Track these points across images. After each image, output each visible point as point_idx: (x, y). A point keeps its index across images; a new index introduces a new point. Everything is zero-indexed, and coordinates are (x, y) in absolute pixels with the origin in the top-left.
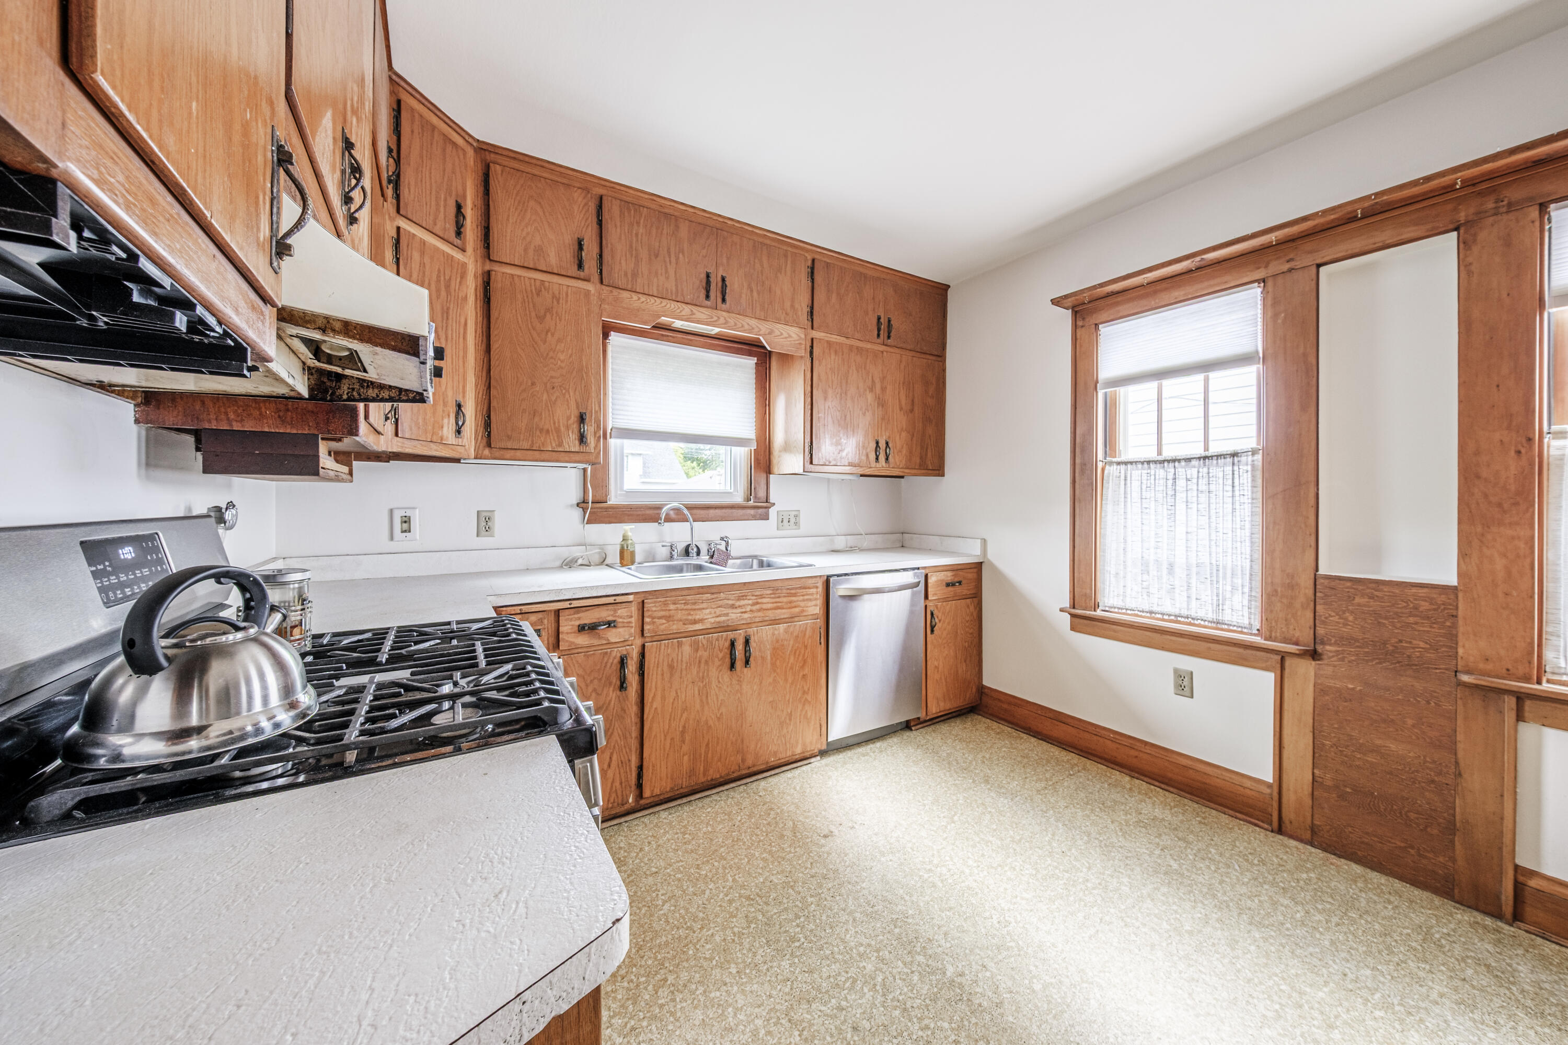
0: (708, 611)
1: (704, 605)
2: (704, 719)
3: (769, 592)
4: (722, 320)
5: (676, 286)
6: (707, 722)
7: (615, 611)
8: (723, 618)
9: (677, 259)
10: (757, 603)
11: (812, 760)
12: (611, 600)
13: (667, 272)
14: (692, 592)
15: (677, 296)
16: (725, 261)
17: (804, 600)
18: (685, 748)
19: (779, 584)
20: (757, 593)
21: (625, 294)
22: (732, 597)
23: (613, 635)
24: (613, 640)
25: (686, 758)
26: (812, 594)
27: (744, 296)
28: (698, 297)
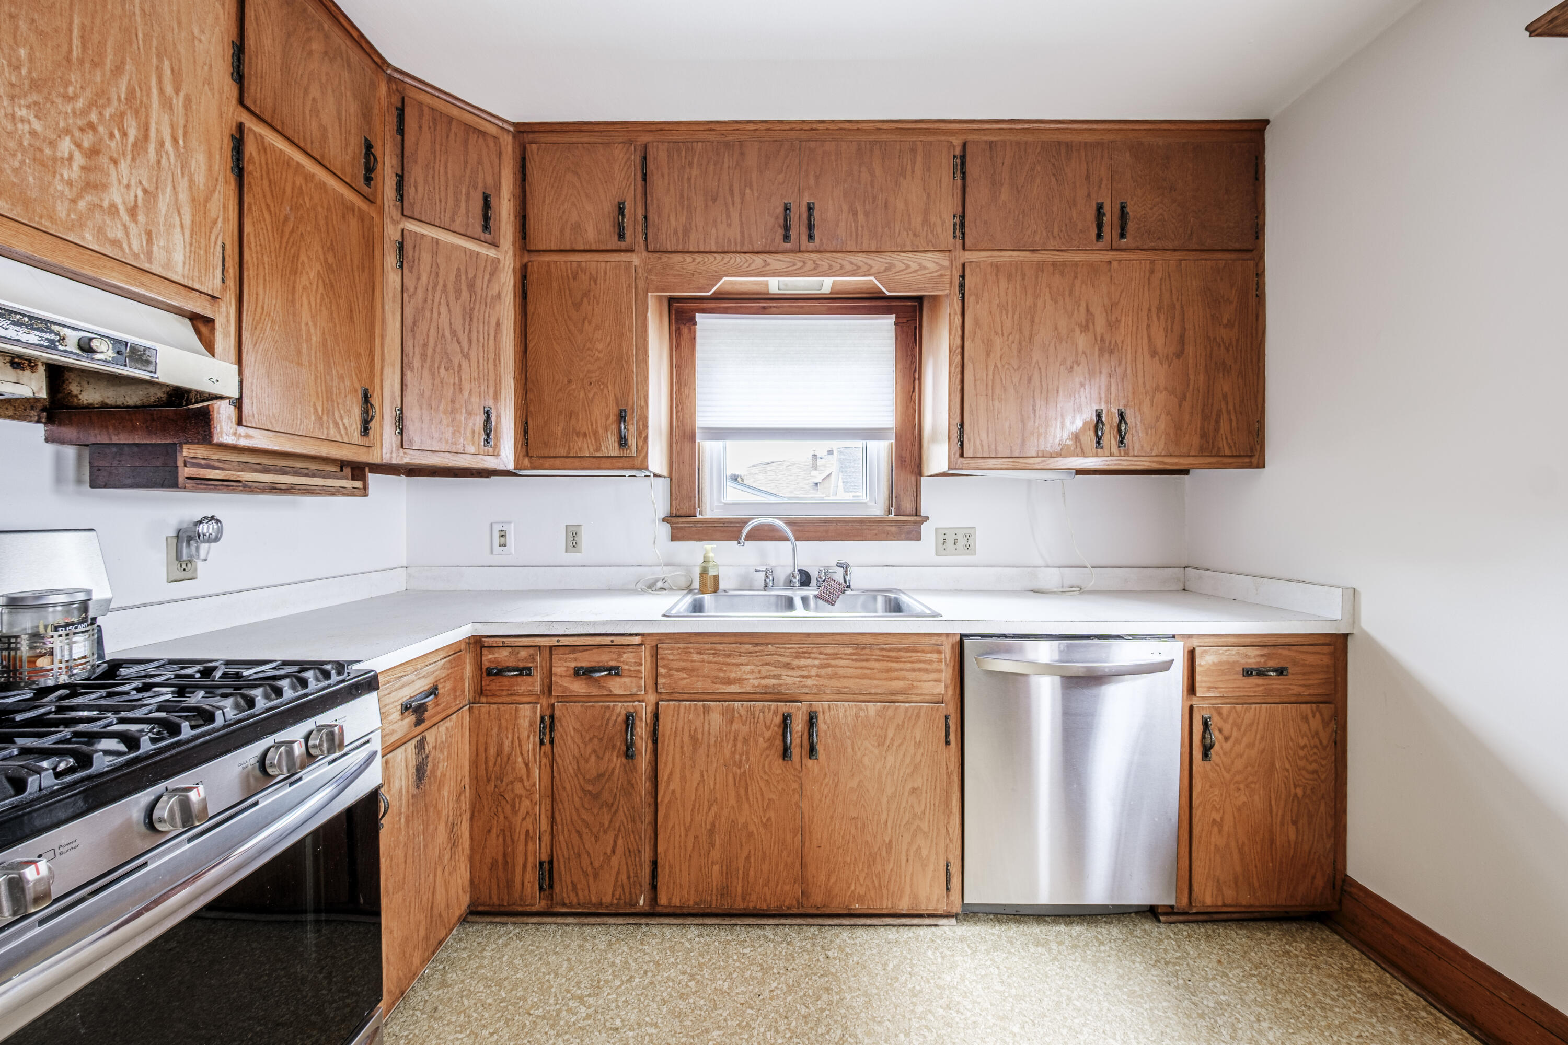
0: (748, 668)
1: (743, 660)
2: (742, 820)
3: (849, 651)
4: (810, 265)
5: (742, 233)
6: (746, 826)
7: (620, 655)
8: (772, 682)
9: (743, 195)
10: (829, 666)
11: (941, 921)
12: (607, 641)
13: (728, 216)
14: (726, 640)
15: (743, 243)
16: (812, 182)
17: (914, 670)
18: (715, 854)
19: (864, 640)
20: (829, 651)
21: (677, 258)
22: (787, 653)
23: (617, 686)
24: (617, 691)
25: (716, 868)
26: (930, 662)
27: (842, 224)
28: (773, 240)
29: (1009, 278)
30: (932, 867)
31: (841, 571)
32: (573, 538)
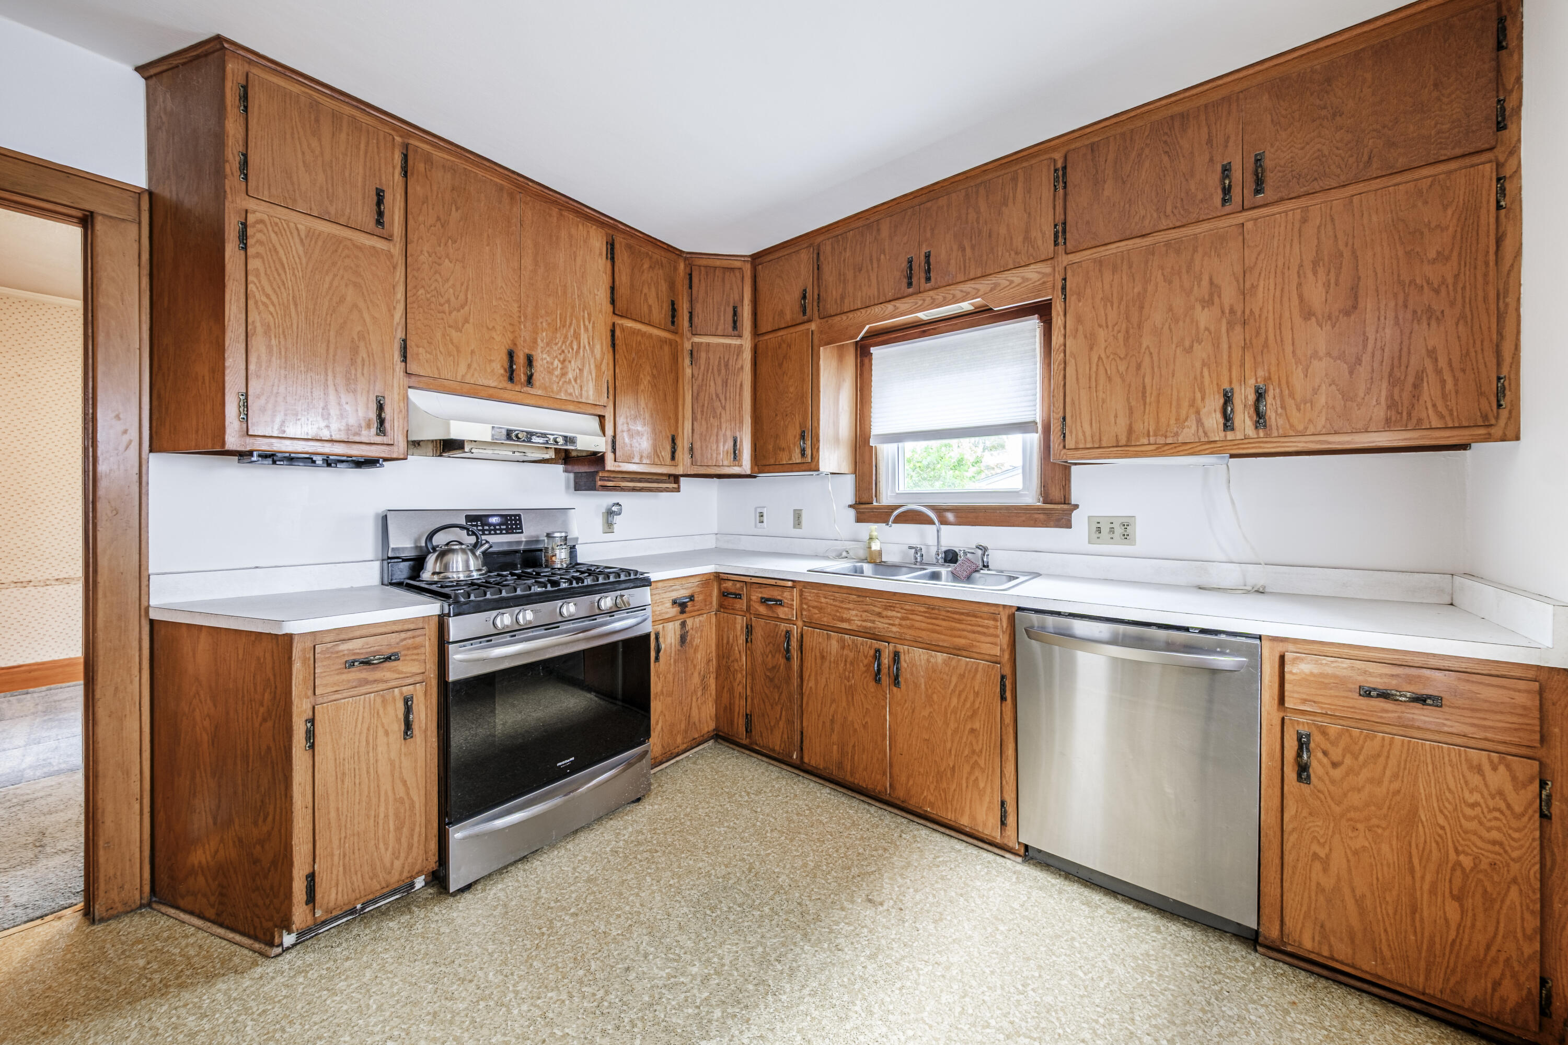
0: (854, 612)
1: (851, 606)
2: (850, 719)
3: (923, 609)
4: (928, 300)
5: (878, 289)
6: (852, 722)
7: (783, 592)
8: (869, 624)
9: (879, 260)
10: (908, 619)
12: (773, 582)
13: (869, 280)
14: (842, 591)
15: (879, 298)
16: (929, 234)
17: (974, 632)
18: (835, 737)
19: (935, 603)
20: (907, 607)
21: (837, 319)
22: (879, 605)
23: (781, 612)
24: (782, 616)
25: (835, 747)
26: (987, 627)
27: (953, 262)
28: (900, 289)
29: (1115, 269)
30: (987, 799)
31: (980, 552)
32: (798, 517)
